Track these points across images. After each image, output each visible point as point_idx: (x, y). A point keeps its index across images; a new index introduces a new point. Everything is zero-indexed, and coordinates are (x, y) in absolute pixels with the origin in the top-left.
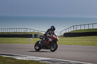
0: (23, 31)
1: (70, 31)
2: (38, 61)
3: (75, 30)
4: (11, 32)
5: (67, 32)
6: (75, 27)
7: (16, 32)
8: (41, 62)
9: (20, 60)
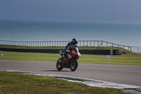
7: (87, 47)
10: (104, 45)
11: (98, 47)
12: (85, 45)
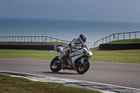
1: (108, 41)
2: (60, 84)
3: (115, 40)
4: (23, 41)
5: (105, 42)
6: (116, 36)
7: (31, 42)
8: (66, 85)
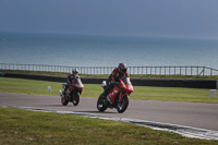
0: (195, 74)
9: (191, 139)
10: (207, 73)
11: (198, 76)
12: (178, 73)
